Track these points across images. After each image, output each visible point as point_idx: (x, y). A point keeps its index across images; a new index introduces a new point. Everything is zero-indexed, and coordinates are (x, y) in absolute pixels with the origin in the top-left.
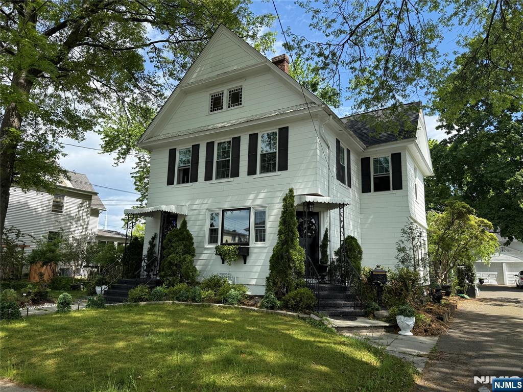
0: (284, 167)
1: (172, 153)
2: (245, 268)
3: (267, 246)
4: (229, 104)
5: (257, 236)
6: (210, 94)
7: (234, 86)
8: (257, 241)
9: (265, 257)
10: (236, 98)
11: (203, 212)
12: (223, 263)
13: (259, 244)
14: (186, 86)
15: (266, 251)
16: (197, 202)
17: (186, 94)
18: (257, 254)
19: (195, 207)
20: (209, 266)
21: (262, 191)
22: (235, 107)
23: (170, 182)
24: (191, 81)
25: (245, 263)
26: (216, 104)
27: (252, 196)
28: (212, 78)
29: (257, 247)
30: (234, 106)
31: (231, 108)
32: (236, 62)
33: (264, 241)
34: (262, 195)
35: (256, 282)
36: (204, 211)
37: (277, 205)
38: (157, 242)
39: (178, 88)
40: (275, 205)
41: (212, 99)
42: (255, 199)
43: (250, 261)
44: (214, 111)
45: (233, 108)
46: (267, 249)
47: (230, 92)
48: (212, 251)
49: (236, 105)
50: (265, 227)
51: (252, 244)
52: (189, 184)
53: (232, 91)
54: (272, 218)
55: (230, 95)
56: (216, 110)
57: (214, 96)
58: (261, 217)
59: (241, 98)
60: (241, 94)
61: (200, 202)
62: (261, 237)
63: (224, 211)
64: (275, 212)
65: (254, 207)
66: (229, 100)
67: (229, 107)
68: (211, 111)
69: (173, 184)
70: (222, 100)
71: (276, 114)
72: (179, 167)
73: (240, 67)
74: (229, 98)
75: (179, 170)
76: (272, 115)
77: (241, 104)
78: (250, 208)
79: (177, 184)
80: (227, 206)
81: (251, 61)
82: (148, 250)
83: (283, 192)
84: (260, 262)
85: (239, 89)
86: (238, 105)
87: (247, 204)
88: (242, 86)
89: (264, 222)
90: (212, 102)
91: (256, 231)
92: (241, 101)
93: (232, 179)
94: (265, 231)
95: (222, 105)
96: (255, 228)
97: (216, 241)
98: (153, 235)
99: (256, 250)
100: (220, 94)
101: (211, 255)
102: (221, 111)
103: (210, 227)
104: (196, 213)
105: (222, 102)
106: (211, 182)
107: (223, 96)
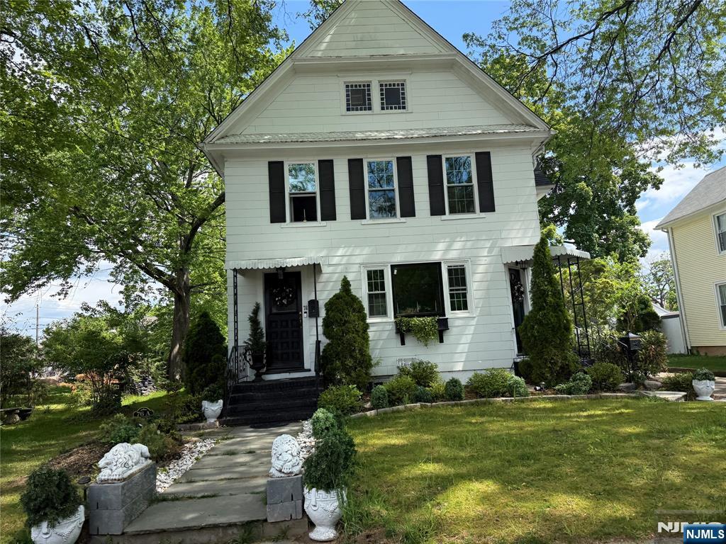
0: (488, 206)
1: (276, 171)
2: (442, 348)
3: (474, 316)
4: (382, 104)
5: (452, 303)
6: (345, 82)
7: (392, 78)
8: (453, 309)
9: (475, 330)
10: (394, 98)
11: (355, 268)
12: (403, 343)
13: (459, 313)
14: (305, 60)
15: (474, 322)
16: (340, 252)
17: (296, 73)
18: (459, 328)
19: (335, 260)
21: (458, 240)
22: (394, 111)
23: (277, 217)
24: (319, 54)
25: (441, 341)
26: (358, 99)
27: (441, 246)
28: (359, 58)
29: (459, 318)
30: (391, 108)
31: (386, 111)
32: (402, 42)
33: (465, 308)
34: (458, 245)
35: (464, 367)
36: (357, 266)
37: (485, 258)
38: (262, 318)
39: (289, 60)
40: (481, 258)
41: (347, 91)
42: (447, 250)
43: (449, 337)
44: (353, 110)
45: (390, 111)
46: (476, 319)
47: (381, 85)
48: (380, 328)
49: (395, 108)
50: (465, 289)
51: (449, 313)
52: (319, 223)
53: (386, 85)
54: (478, 277)
55: (382, 90)
56: (357, 110)
57: (352, 86)
58: (458, 276)
59: (404, 98)
60: (403, 94)
61: (346, 252)
62: (460, 303)
63: (393, 267)
64: (481, 269)
65: (447, 261)
66: (382, 99)
67: (383, 109)
68: (348, 110)
69: (285, 221)
70: (369, 95)
71: (479, 132)
72: (290, 194)
73: (411, 52)
74: (382, 94)
75: (290, 198)
76: (475, 133)
77: (404, 108)
78: (440, 263)
79: (291, 221)
80: (399, 259)
81: (428, 48)
82: (250, 332)
83: (491, 241)
84: (467, 339)
85: (398, 85)
86: (399, 108)
87: (435, 257)
88: (405, 81)
89: (464, 283)
90: (348, 95)
91: (452, 296)
92: (404, 103)
93: (403, 219)
94: (465, 296)
95: (370, 104)
96: (451, 290)
97: (384, 313)
98: (252, 307)
99: (458, 323)
100: (364, 86)
101: (378, 333)
102: (367, 112)
103: (369, 291)
104: (339, 269)
105: (369, 99)
106: (363, 221)
107: (369, 90)
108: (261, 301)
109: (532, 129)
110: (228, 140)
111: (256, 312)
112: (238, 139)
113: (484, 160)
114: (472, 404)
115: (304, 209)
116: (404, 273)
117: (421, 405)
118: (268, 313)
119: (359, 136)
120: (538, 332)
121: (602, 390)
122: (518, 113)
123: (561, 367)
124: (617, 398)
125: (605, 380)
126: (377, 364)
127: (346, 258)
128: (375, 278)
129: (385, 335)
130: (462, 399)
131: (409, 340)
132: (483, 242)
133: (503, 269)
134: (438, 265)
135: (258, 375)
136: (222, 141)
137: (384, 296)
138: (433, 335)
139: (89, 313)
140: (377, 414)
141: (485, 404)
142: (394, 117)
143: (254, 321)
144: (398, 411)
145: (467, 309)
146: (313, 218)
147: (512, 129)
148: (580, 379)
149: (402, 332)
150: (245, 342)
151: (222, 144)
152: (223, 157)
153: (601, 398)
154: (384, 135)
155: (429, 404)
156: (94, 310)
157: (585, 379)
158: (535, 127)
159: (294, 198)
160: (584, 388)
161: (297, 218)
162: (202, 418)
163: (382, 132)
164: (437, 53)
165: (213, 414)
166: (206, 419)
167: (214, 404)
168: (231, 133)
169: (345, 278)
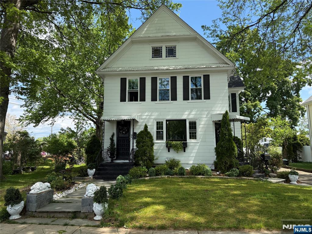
0: (207, 97)
1: (123, 81)
2: (185, 154)
3: (199, 142)
4: (166, 55)
5: (190, 136)
6: (152, 47)
7: (171, 44)
8: (190, 138)
9: (198, 148)
10: (171, 52)
11: (152, 120)
12: (169, 151)
13: (193, 141)
14: (136, 38)
15: (198, 144)
16: (146, 114)
17: (133, 43)
18: (192, 146)
19: (144, 117)
20: (159, 154)
21: (194, 110)
22: (171, 58)
23: (123, 99)
24: (142, 36)
25: (185, 151)
26: (157, 53)
27: (187, 113)
28: (157, 37)
29: (192, 142)
30: (170, 57)
31: (168, 58)
32: (175, 31)
34: (193, 113)
36: (153, 119)
37: (205, 118)
38: (115, 139)
39: (130, 38)
40: (203, 118)
41: (153, 50)
42: (189, 114)
43: (188, 150)
44: (155, 57)
45: (169, 58)
46: (199, 143)
47: (166, 48)
48: (160, 145)
49: (172, 57)
50: (196, 131)
51: (188, 140)
52: (139, 102)
53: (168, 47)
54: (201, 126)
55: (167, 49)
56: (156, 57)
57: (155, 48)
58: (193, 125)
59: (175, 53)
60: (175, 51)
61: (148, 114)
62: (193, 136)
63: (167, 121)
64: (203, 123)
65: (188, 119)
66: (166, 53)
67: (166, 57)
68: (153, 57)
69: (126, 101)
70: (161, 51)
71: (205, 67)
72: (128, 91)
73: (178, 34)
74: (166, 51)
75: (128, 92)
76: (202, 67)
77: (175, 56)
78: (186, 120)
79: (128, 101)
80: (169, 118)
81: (185, 32)
82: (110, 144)
83: (208, 111)
84: (195, 151)
85: (173, 47)
86: (173, 57)
87: (184, 117)
88: (176, 45)
89: (195, 128)
90: (153, 52)
91: (190, 133)
92: (175, 55)
93: (172, 102)
94: (195, 133)
95: (161, 55)
96: (190, 131)
97: (162, 139)
98: (111, 134)
99: (192, 144)
100: (160, 48)
101: (159, 147)
102: (160, 58)
103: (157, 130)
104: (146, 120)
105: (161, 53)
106: (156, 102)
107: (161, 49)
108: (115, 132)
109: (227, 65)
110: (106, 70)
111: (113, 136)
112: (109, 69)
113: (207, 78)
114: (188, 178)
115: (133, 97)
116: (170, 122)
117: (168, 176)
118: (118, 137)
119: (156, 68)
120: (221, 150)
121: (244, 176)
122: (223, 60)
123: (229, 165)
124: (248, 180)
125: (245, 172)
126: (157, 159)
127: (148, 116)
128: (159, 125)
129: (162, 148)
130: (184, 175)
131: (171, 150)
132: (204, 112)
133: (212, 123)
134: (185, 120)
135: (112, 160)
136: (103, 70)
137: (162, 132)
138: (180, 149)
139: (64, 132)
140: (150, 179)
141: (193, 178)
142: (171, 60)
143: (112, 139)
144: (158, 178)
145: (196, 139)
146: (137, 101)
147: (218, 65)
148: (234, 171)
149: (169, 147)
150: (108, 147)
151: (103, 71)
152: (104, 76)
153: (242, 179)
154: (166, 68)
155: (171, 176)
156: (65, 130)
157: (236, 171)
158: (229, 65)
159: (130, 92)
160: (235, 175)
161: (131, 100)
162: (87, 175)
163: (165, 66)
164: (189, 34)
165: (91, 174)
166: (89, 176)
167: (92, 170)
168: (107, 67)
169: (146, 124)
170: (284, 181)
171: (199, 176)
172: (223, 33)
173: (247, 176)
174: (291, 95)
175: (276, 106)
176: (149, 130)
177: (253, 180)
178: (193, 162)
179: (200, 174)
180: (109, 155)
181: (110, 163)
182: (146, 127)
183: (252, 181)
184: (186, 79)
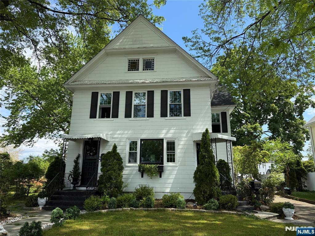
0: (188, 113)
1: (95, 96)
2: (161, 180)
3: (177, 165)
4: (144, 68)
5: (168, 159)
6: (128, 59)
7: (148, 57)
8: (168, 161)
9: (177, 173)
10: (149, 65)
11: (124, 140)
12: (142, 176)
13: (171, 164)
14: (110, 50)
15: (177, 168)
16: (118, 132)
17: (107, 55)
18: (170, 171)
19: (116, 136)
20: (130, 180)
21: (172, 129)
22: (148, 71)
23: (93, 115)
24: (117, 47)
25: (161, 177)
26: (133, 66)
27: (164, 131)
28: (133, 49)
29: (170, 166)
30: (147, 70)
31: (145, 71)
32: (152, 42)
33: (174, 161)
34: (172, 131)
36: (126, 139)
37: (184, 138)
38: (81, 161)
39: (104, 50)
40: (182, 138)
41: (129, 62)
42: (167, 133)
43: (164, 175)
44: (131, 70)
45: (147, 71)
46: (178, 167)
47: (144, 60)
48: (132, 168)
49: (149, 70)
50: (174, 152)
51: (166, 163)
52: (111, 119)
53: (146, 60)
54: (180, 147)
55: (144, 62)
56: (132, 70)
57: (131, 60)
58: (171, 146)
59: (153, 66)
60: (153, 64)
61: (121, 132)
62: (171, 159)
63: (141, 140)
64: (182, 143)
65: (166, 138)
66: (144, 66)
67: (144, 70)
68: (129, 70)
69: (96, 118)
70: (138, 64)
71: (184, 80)
72: (100, 106)
73: (156, 45)
74: (144, 64)
75: (100, 108)
76: (182, 80)
77: (153, 70)
78: (163, 139)
79: (99, 118)
80: (144, 136)
81: (165, 44)
82: (73, 167)
83: (188, 130)
84: (173, 176)
85: (151, 60)
86: (151, 70)
87: (161, 136)
88: (154, 58)
89: (174, 150)
90: (129, 64)
91: (168, 155)
92: (153, 67)
93: (148, 118)
94: (174, 155)
95: (138, 68)
96: (167, 152)
97: (136, 162)
98: (76, 156)
99: (169, 168)
100: (136, 60)
101: (131, 171)
102: (137, 71)
103: (130, 151)
104: (117, 140)
105: (138, 66)
106: (130, 119)
107: (138, 62)
108: (81, 153)
109: (209, 79)
110: (75, 83)
111: (78, 158)
112: (80, 83)
113: (187, 93)
114: (155, 210)
115: (105, 113)
116: (145, 142)
117: (131, 209)
118: (84, 159)
119: (130, 81)
120: (199, 176)
121: (225, 209)
122: (205, 73)
123: (209, 195)
124: (230, 214)
125: (226, 204)
126: (126, 186)
127: (120, 135)
128: (133, 145)
129: (134, 172)
130: (152, 208)
131: (145, 175)
132: (184, 130)
133: (192, 143)
134: (162, 140)
135: (74, 187)
136: (73, 83)
137: (136, 153)
138: (155, 173)
140: (107, 212)
141: (161, 211)
142: (148, 74)
143: (76, 162)
144: (118, 211)
145: (175, 162)
146: (109, 117)
147: (199, 79)
148: (212, 202)
149: (142, 171)
150: (70, 172)
151: (72, 85)
152: (74, 90)
153: (221, 213)
154: (141, 81)
155: (134, 209)
157: (214, 202)
158: (211, 78)
159: (102, 108)
160: (213, 207)
161: (103, 116)
162: (37, 205)
163: (141, 80)
164: (167, 46)
165: (41, 204)
166: (39, 206)
167: (42, 199)
168: (77, 80)
169: (115, 144)
170: (277, 216)
171: (169, 209)
172: (207, 45)
173: (229, 209)
174: (294, 117)
175: (278, 129)
176: (118, 151)
177: (235, 214)
178: (170, 190)
179: (171, 206)
180: (72, 181)
181: (72, 190)
182: (115, 147)
183: (234, 216)
184: (164, 94)
